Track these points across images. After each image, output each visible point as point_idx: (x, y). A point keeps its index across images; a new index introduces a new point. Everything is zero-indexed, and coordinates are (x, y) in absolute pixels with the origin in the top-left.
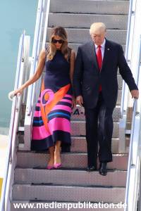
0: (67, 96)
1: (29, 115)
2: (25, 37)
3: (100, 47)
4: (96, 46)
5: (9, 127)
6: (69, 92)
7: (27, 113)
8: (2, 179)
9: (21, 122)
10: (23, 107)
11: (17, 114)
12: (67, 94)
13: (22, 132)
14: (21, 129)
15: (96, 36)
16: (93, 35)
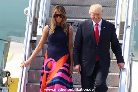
0: (66, 64)
1: (40, 27)
3: (97, 25)
4: (94, 24)
5: (24, 36)
6: (68, 61)
7: (39, 26)
8: (18, 79)
9: (34, 33)
10: (36, 20)
11: (31, 26)
12: (66, 63)
13: (35, 41)
14: (34, 38)
15: (95, 15)
16: (92, 14)
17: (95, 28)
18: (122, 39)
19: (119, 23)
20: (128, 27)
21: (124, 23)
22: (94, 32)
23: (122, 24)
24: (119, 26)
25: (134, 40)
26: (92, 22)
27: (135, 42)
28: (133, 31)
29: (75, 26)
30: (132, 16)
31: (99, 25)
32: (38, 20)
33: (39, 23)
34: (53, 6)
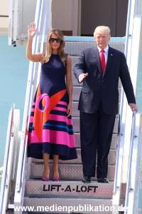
2: (15, 110)
3: (103, 51)
7: (16, 190)
9: (11, 199)
10: (13, 183)
13: (12, 210)
19: (119, 185)
21: (126, 184)
24: (119, 189)
27: (140, 209)
33: (16, 186)
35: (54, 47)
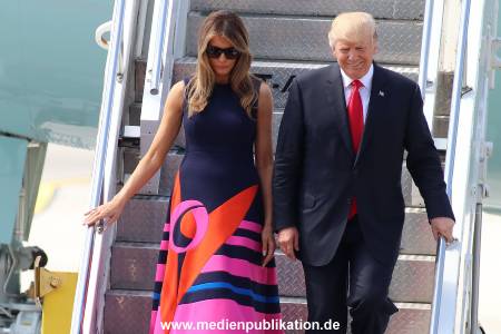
1: (154, 92)
3: (357, 84)
4: (347, 81)
5: (95, 124)
7: (148, 87)
8: (76, 275)
9: (132, 112)
10: (137, 68)
11: (119, 89)
13: (135, 142)
14: (133, 131)
15: (348, 50)
16: (339, 46)
17: (349, 94)
18: (445, 136)
19: (433, 76)
20: (466, 90)
21: (451, 75)
22: (347, 110)
23: (445, 81)
24: (433, 88)
25: (488, 139)
26: (341, 76)
27: (490, 145)
28: (484, 105)
29: (276, 86)
30: (481, 51)
31: (362, 85)
32: (145, 65)
33: (148, 76)
34: (197, 15)
35: (220, 71)
